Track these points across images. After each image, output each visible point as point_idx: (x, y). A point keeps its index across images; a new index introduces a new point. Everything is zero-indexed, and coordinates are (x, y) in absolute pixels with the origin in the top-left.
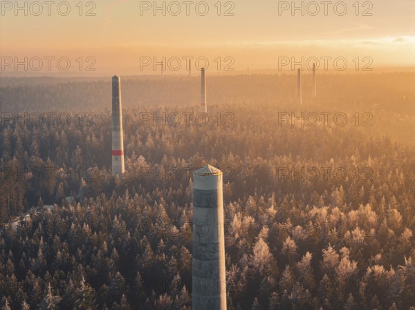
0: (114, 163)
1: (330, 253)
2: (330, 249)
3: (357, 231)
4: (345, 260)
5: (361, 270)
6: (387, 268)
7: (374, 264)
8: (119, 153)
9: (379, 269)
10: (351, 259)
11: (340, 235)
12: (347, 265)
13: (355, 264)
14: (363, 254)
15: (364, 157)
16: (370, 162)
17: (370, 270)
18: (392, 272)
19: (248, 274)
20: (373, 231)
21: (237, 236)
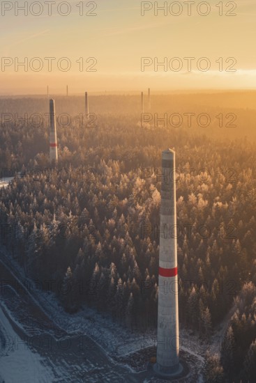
0: (51, 151)
1: (192, 197)
2: (192, 194)
3: (204, 185)
4: (201, 200)
5: (211, 205)
6: (224, 203)
7: (216, 201)
8: (54, 145)
9: (220, 204)
10: (204, 199)
11: (195, 188)
12: (203, 203)
13: (207, 202)
14: (209, 197)
15: (192, 146)
16: (196, 149)
17: (215, 204)
18: (227, 205)
19: (152, 208)
20: (212, 185)
21: (139, 189)
